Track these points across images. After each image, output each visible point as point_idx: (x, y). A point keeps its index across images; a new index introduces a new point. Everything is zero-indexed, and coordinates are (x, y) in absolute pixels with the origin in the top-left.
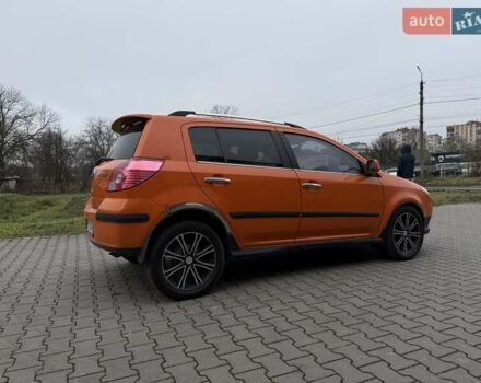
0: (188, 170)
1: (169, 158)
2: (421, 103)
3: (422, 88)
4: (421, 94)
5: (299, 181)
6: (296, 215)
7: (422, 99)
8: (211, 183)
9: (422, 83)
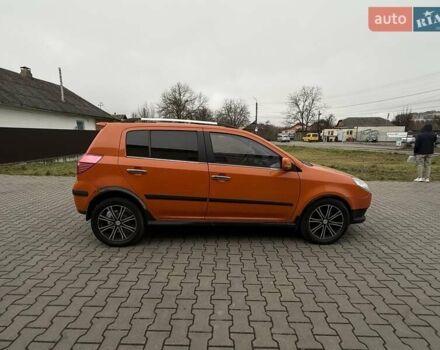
5: (209, 173)
6: (204, 200)
8: (130, 172)
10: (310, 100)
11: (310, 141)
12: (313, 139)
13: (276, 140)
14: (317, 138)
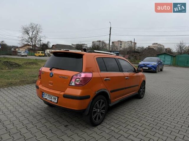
0: (100, 76)
1: (94, 72)
2: (110, 35)
3: (110, 29)
4: (110, 31)
7: (110, 33)
8: (106, 80)
9: (111, 28)
10: (35, 32)
11: (40, 56)
12: (41, 55)
13: (16, 55)
14: (44, 55)
